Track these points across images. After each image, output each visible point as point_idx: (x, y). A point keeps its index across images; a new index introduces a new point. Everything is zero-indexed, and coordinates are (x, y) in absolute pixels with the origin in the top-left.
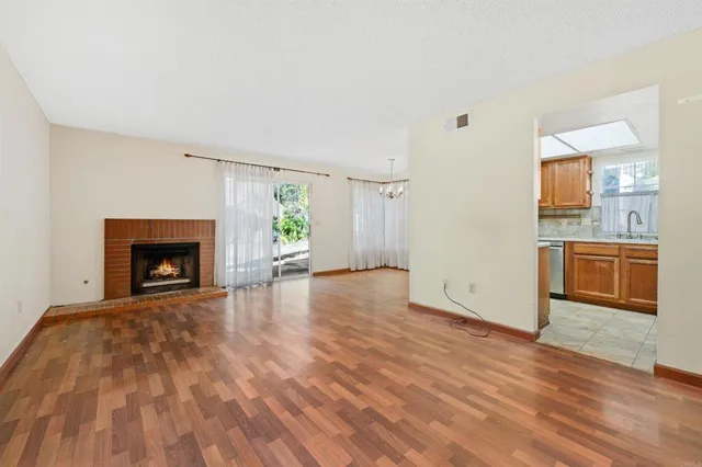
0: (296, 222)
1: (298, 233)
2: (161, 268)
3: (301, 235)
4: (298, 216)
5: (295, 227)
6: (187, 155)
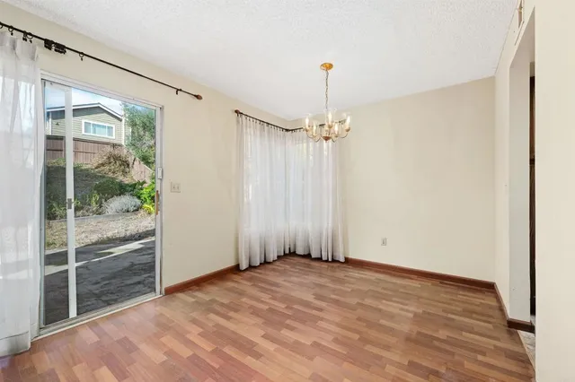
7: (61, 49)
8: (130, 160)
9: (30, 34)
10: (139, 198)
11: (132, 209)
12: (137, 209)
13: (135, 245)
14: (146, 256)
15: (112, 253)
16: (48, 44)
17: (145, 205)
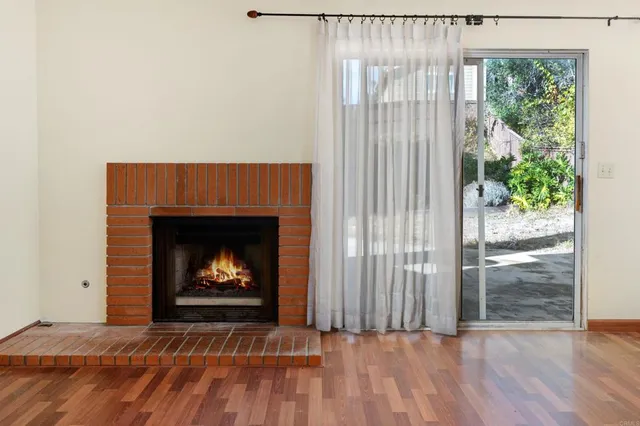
0: (548, 168)
1: (552, 189)
2: (214, 267)
3: (561, 195)
4: (554, 156)
5: (545, 179)
6: (252, 14)
7: (478, 20)
8: (489, 123)
9: (456, 16)
10: (506, 184)
11: (497, 201)
12: (505, 202)
13: (524, 257)
14: (535, 275)
15: (496, 263)
16: (468, 19)
17: (515, 197)
